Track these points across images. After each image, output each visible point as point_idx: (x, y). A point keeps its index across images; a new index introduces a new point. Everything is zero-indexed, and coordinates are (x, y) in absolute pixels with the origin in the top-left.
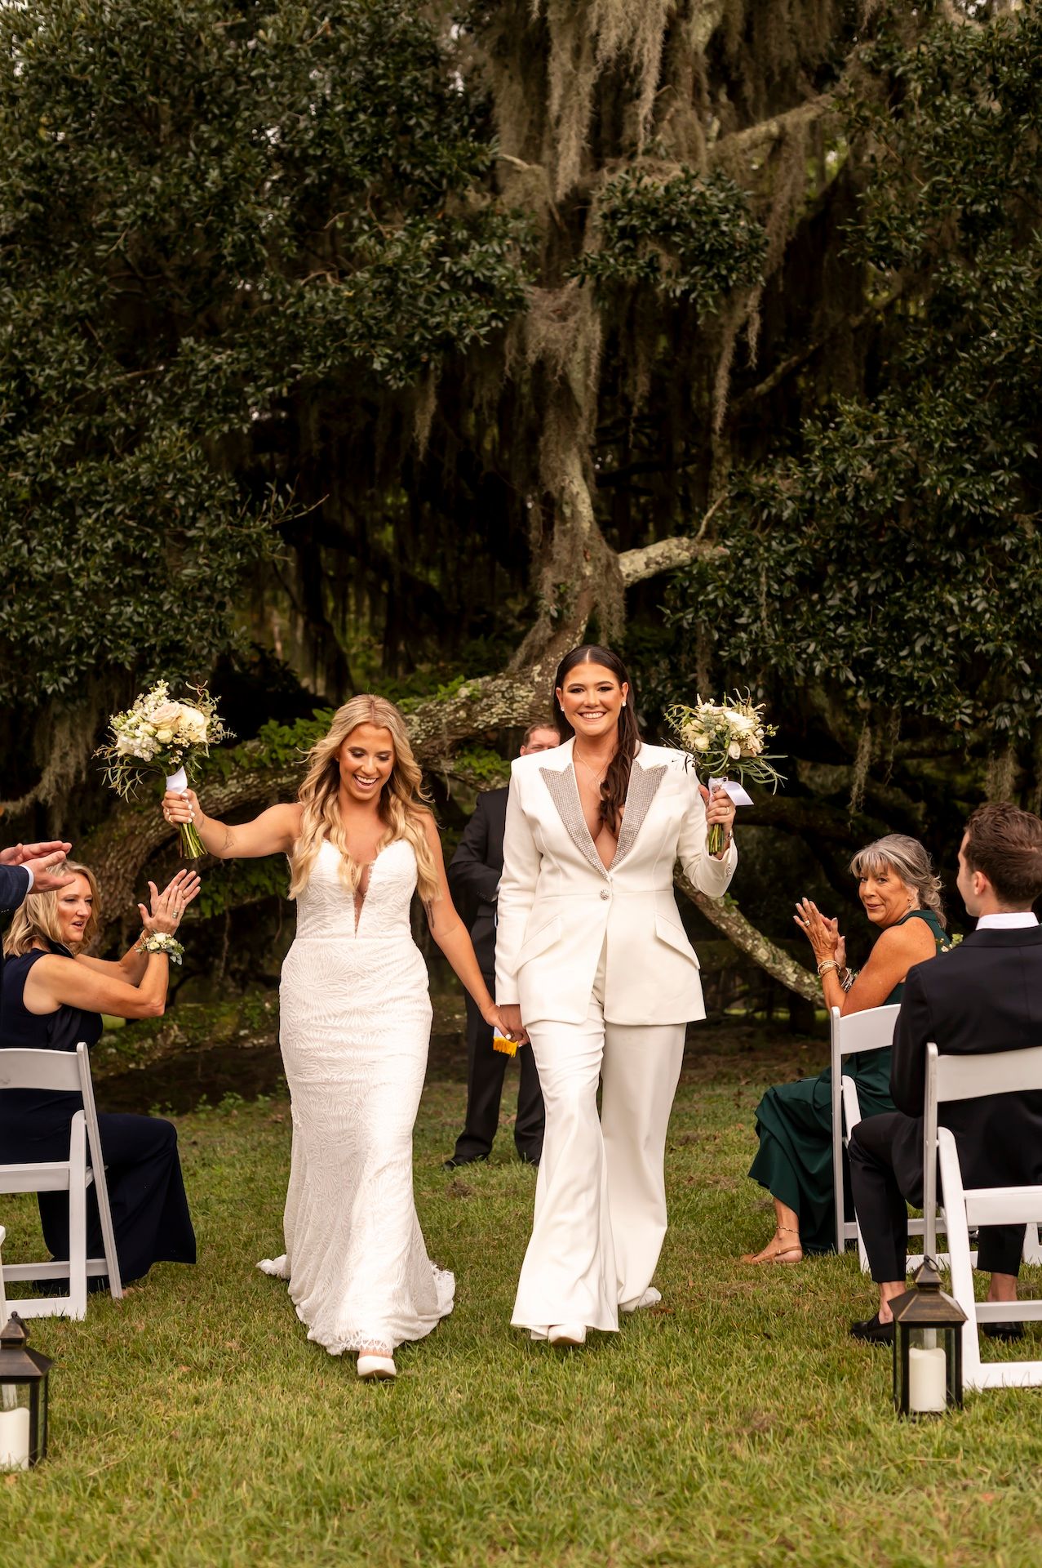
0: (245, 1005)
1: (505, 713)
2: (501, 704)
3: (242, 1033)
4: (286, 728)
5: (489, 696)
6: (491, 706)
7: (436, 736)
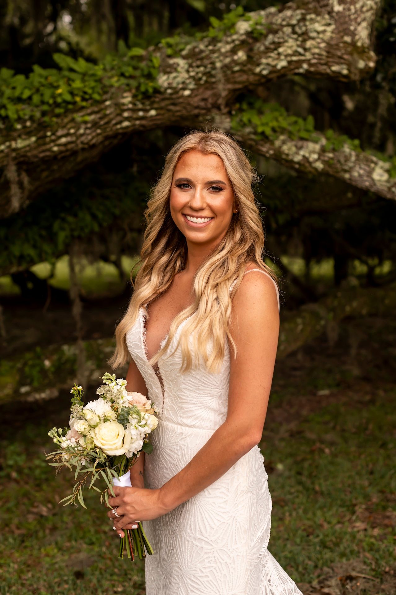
0: (25, 364)
1: (296, 53)
2: (291, 42)
3: (24, 390)
4: (21, 78)
5: (275, 32)
6: (278, 45)
7: (209, 85)
